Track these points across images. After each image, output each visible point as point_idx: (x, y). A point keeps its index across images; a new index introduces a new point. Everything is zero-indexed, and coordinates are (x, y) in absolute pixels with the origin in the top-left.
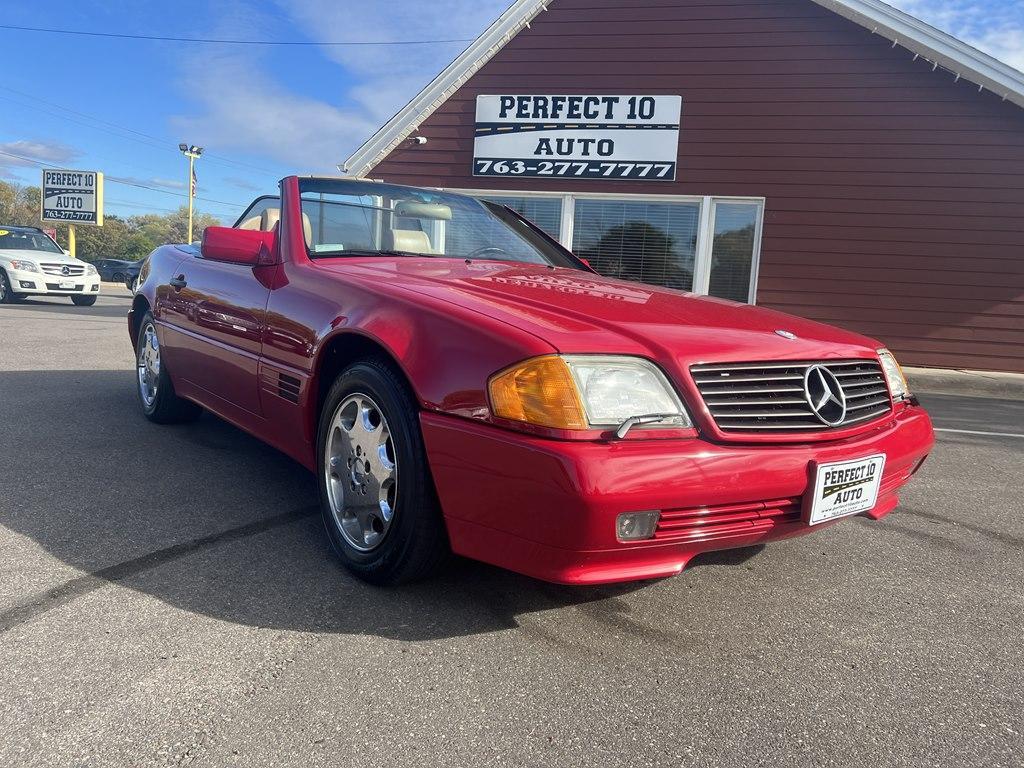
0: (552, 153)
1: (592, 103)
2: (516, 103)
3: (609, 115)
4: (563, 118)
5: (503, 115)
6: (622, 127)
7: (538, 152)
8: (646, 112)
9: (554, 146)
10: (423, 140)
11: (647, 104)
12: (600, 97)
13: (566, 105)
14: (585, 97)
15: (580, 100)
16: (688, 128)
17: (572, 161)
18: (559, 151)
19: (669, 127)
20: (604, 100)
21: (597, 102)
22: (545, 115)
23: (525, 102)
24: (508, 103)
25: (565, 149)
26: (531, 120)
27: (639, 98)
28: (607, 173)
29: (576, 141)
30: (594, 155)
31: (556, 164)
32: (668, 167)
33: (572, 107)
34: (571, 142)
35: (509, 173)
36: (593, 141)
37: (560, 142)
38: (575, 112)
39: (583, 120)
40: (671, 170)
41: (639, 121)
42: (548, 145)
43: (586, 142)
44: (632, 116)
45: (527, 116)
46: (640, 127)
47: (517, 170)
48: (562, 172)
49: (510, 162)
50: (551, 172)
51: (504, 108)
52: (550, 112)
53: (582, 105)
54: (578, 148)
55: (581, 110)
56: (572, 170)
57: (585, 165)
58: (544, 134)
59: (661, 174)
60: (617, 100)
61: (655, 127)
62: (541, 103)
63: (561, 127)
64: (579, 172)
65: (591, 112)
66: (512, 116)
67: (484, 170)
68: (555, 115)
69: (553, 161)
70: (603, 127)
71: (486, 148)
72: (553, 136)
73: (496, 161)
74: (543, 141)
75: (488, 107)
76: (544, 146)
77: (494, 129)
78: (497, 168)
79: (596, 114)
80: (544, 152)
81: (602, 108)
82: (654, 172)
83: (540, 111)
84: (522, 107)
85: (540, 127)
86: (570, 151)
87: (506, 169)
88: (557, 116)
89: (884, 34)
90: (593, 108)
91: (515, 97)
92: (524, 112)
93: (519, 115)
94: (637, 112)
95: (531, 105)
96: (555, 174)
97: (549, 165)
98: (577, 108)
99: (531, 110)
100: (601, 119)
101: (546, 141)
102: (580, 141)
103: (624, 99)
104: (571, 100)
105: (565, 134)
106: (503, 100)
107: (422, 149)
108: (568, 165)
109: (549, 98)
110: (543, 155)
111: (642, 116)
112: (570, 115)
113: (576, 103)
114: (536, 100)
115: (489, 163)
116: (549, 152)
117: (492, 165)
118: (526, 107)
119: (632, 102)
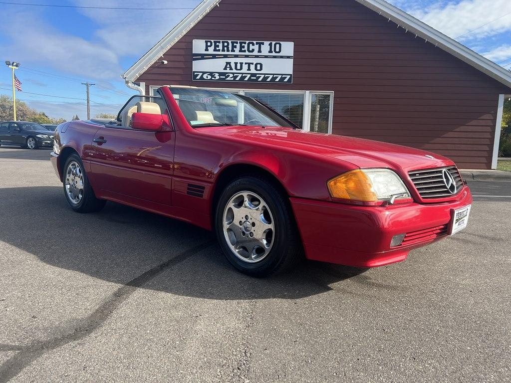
0: (232, 69)
1: (251, 45)
2: (213, 44)
3: (260, 51)
4: (237, 52)
5: (207, 50)
6: (266, 57)
7: (225, 69)
8: (277, 50)
9: (233, 66)
10: (166, 62)
11: (278, 46)
12: (255, 42)
13: (238, 45)
14: (247, 42)
15: (245, 43)
16: (298, 58)
17: (242, 74)
18: (236, 68)
19: (288, 57)
20: (257, 43)
21: (253, 45)
22: (228, 51)
23: (217, 44)
24: (209, 44)
25: (239, 67)
26: (221, 53)
27: (273, 43)
28: (260, 79)
29: (244, 63)
30: (253, 71)
31: (235, 75)
32: (289, 77)
33: (242, 47)
34: (241, 64)
35: (211, 79)
36: (252, 64)
37: (236, 64)
38: (243, 49)
39: (247, 53)
40: (290, 78)
41: (274, 54)
42: (230, 65)
43: (249, 64)
44: (270, 51)
45: (219, 50)
46: (275, 57)
47: (215, 78)
48: (238, 79)
49: (211, 74)
50: (232, 79)
51: (207, 46)
52: (230, 49)
53: (246, 46)
54: (245, 67)
55: (246, 48)
56: (243, 78)
57: (249, 76)
58: (228, 60)
59: (286, 80)
60: (263, 44)
61: (282, 57)
62: (226, 44)
63: (236, 56)
64: (246, 79)
65: (251, 50)
66: (211, 51)
67: (198, 78)
68: (233, 51)
69: (233, 74)
70: (257, 57)
71: (198, 66)
72: (233, 61)
73: (204, 73)
74: (227, 63)
75: (199, 46)
76: (228, 66)
77: (202, 57)
78: (205, 76)
79: (253, 50)
80: (228, 69)
81: (256, 47)
82: (282, 79)
83: (226, 48)
84: (216, 46)
85: (226, 56)
86: (241, 68)
87: (209, 77)
88: (234, 51)
89: (384, 15)
90: (251, 47)
91: (212, 41)
92: (217, 49)
93: (215, 50)
94: (273, 50)
95: (221, 45)
96: (234, 80)
97: (231, 75)
98: (244, 47)
99: (221, 48)
100: (256, 53)
101: (229, 63)
102: (246, 63)
103: (267, 43)
104: (241, 43)
105: (239, 60)
106: (206, 42)
107: (165, 67)
108: (240, 75)
109: (230, 42)
110: (228, 70)
111: (276, 52)
112: (241, 51)
113: (243, 45)
114: (223, 43)
115: (201, 74)
116: (231, 69)
117: (202, 75)
118: (218, 46)
119: (270, 44)
